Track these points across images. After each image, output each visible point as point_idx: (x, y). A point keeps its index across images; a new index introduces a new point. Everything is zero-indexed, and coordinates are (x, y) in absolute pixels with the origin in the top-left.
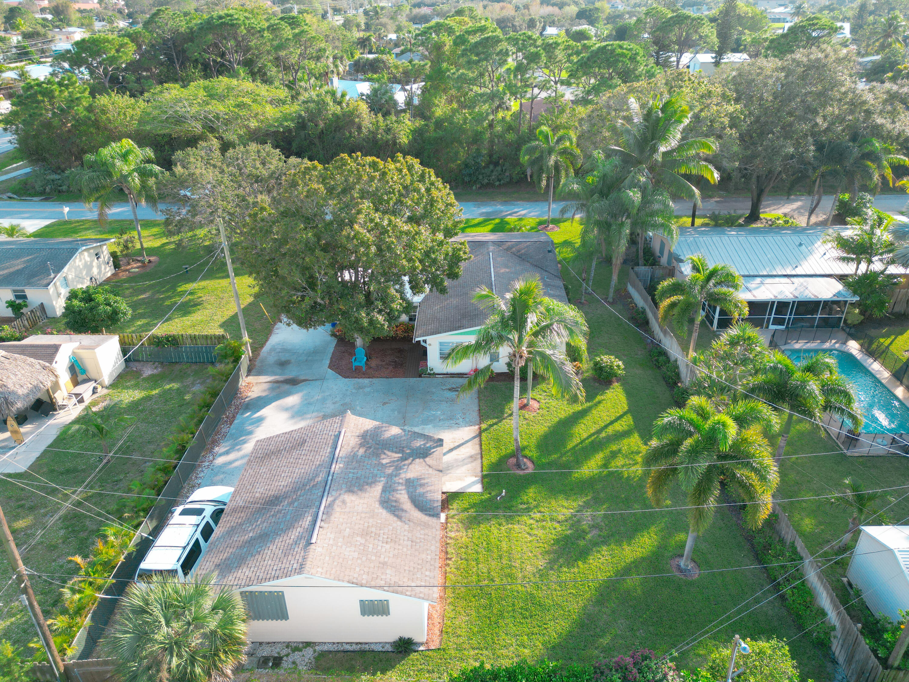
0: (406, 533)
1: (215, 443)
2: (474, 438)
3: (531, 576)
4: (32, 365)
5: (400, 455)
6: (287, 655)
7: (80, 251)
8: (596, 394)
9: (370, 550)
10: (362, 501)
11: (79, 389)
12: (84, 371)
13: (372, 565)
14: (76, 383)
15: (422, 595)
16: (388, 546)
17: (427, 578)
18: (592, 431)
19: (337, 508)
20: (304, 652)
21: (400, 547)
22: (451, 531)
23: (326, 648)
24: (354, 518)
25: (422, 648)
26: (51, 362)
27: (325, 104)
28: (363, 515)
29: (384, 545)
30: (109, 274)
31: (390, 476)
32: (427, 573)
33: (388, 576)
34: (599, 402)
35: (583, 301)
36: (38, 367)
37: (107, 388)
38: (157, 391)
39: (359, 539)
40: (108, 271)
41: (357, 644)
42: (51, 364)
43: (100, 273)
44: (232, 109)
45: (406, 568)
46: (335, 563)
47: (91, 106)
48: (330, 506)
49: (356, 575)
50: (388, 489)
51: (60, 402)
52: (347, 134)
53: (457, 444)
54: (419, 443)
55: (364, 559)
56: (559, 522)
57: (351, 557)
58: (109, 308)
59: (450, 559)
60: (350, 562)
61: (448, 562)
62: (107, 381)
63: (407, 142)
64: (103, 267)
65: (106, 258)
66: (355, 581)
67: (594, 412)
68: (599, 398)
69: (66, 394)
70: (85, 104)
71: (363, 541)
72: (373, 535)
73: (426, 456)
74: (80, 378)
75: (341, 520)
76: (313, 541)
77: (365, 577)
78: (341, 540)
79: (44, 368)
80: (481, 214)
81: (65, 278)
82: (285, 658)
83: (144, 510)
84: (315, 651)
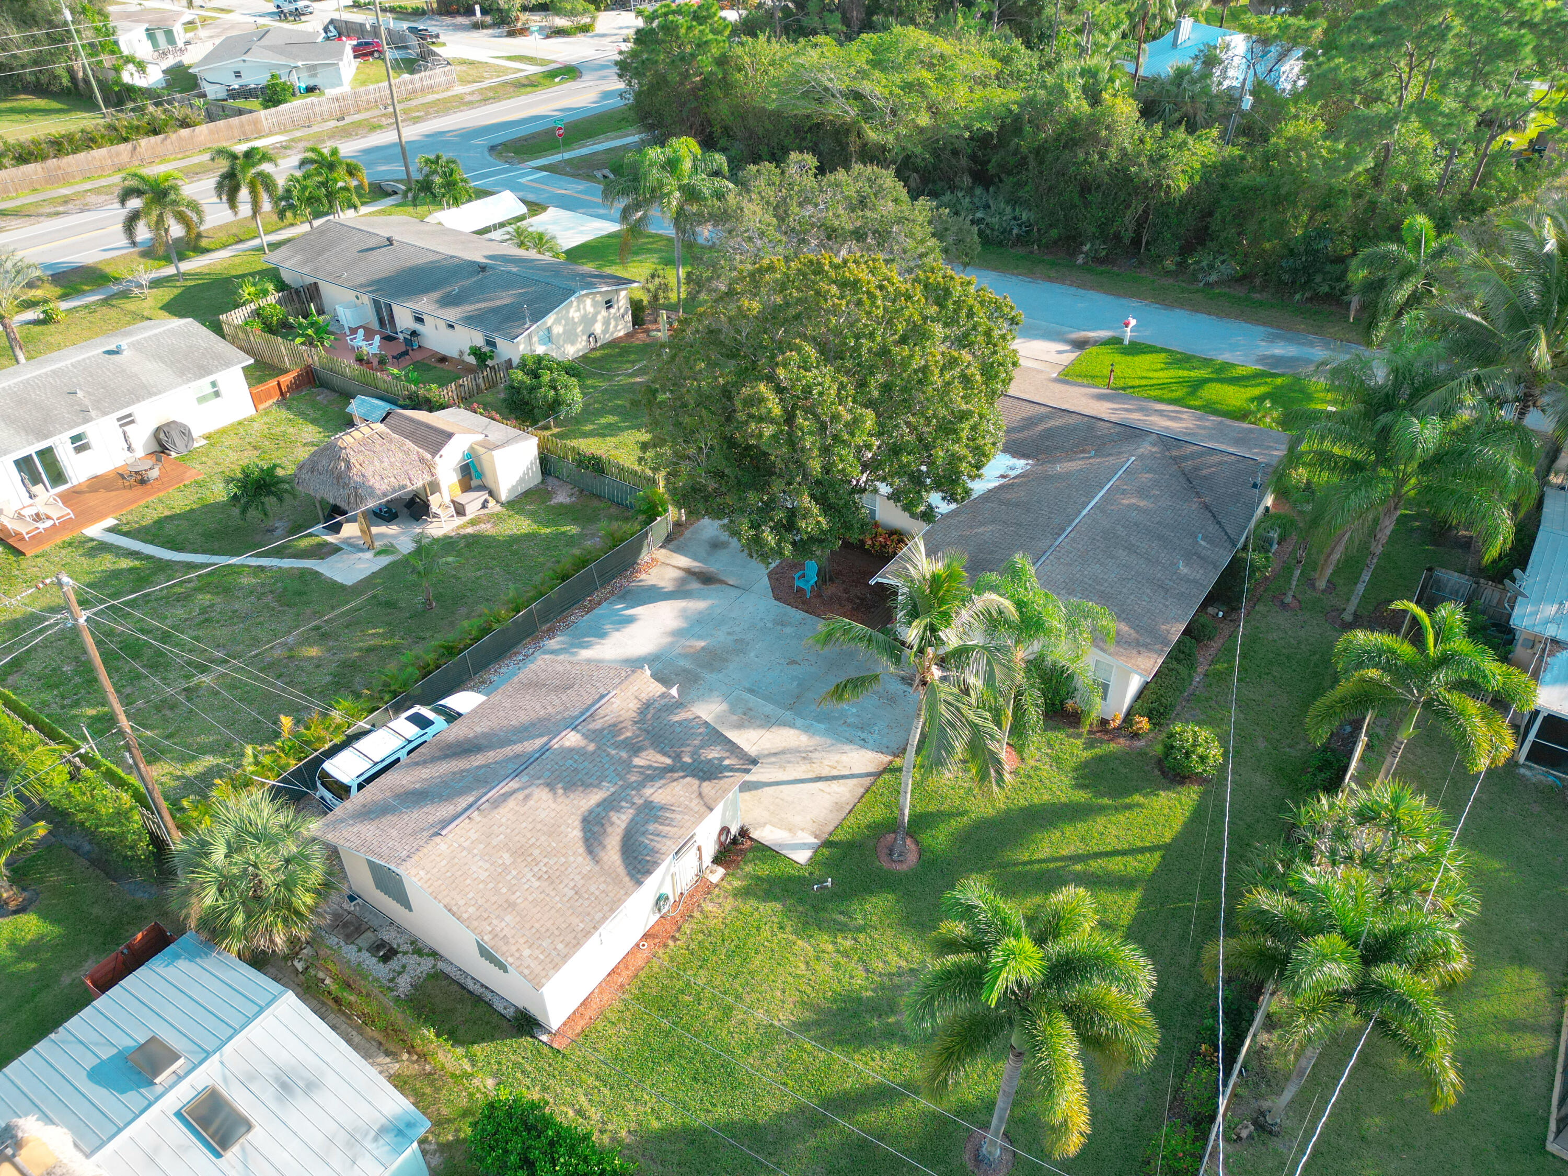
0: (577, 878)
1: (551, 633)
2: (868, 775)
3: (752, 1027)
4: (407, 453)
5: (668, 761)
6: (405, 953)
7: (577, 295)
8: (1137, 790)
9: (509, 877)
10: (553, 806)
11: (463, 498)
12: (481, 475)
13: (493, 899)
14: (466, 487)
15: (526, 972)
16: (537, 884)
17: (554, 953)
18: (1065, 852)
19: (511, 803)
20: (422, 961)
21: (553, 893)
22: (712, 901)
23: (448, 970)
24: (524, 825)
25: (544, 1038)
26: (434, 454)
27: (1065, 94)
28: (539, 826)
29: (533, 880)
30: (621, 334)
31: (628, 786)
32: (560, 946)
33: (503, 924)
34: (1128, 807)
35: (1288, 599)
36: (415, 457)
37: (502, 505)
38: (548, 530)
39: (506, 856)
40: (621, 328)
41: (482, 985)
42: (434, 457)
43: (605, 332)
44: (897, 91)
45: (537, 926)
46: (449, 874)
47: (724, 55)
48: (506, 797)
49: (461, 903)
50: (610, 805)
51: (434, 508)
52: (1081, 156)
53: (835, 773)
54: (713, 753)
55: (491, 885)
56: (867, 971)
57: (475, 876)
58: (552, 393)
59: (675, 939)
60: (468, 882)
61: (670, 943)
62: (504, 496)
63: (1184, 187)
64: (613, 323)
65: (622, 311)
66: (455, 909)
67: (1101, 820)
68: (1137, 798)
69: (447, 500)
70: (715, 51)
71: (508, 862)
72: (529, 859)
73: (709, 779)
74: (474, 483)
75: (504, 820)
76: (443, 833)
77: (471, 910)
78: (482, 846)
79: (422, 460)
80: (1262, 360)
81: (549, 330)
82: (399, 956)
83: (395, 694)
84: (434, 966)
